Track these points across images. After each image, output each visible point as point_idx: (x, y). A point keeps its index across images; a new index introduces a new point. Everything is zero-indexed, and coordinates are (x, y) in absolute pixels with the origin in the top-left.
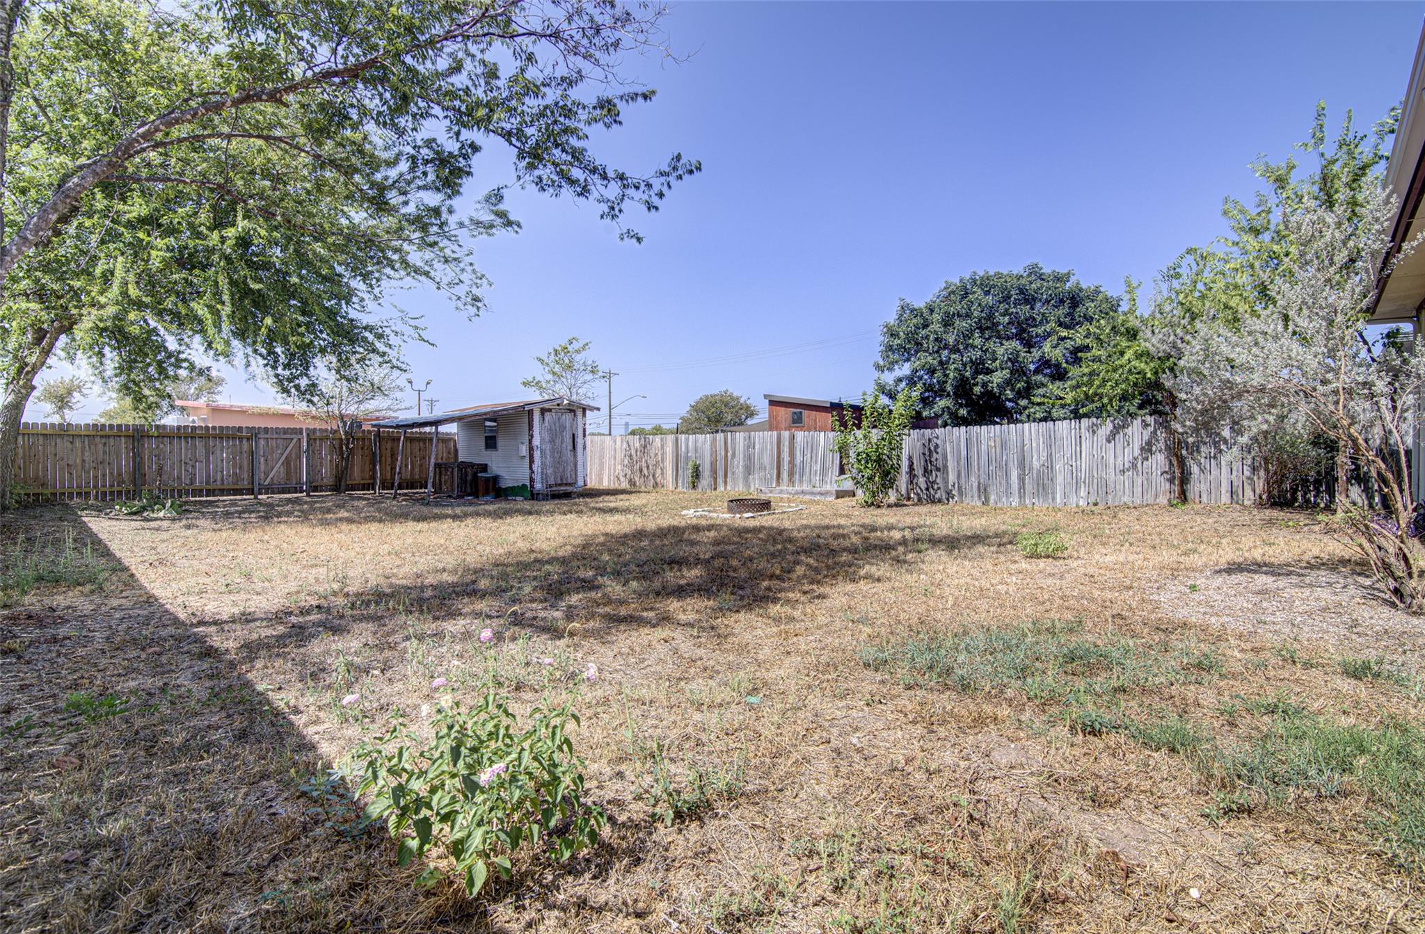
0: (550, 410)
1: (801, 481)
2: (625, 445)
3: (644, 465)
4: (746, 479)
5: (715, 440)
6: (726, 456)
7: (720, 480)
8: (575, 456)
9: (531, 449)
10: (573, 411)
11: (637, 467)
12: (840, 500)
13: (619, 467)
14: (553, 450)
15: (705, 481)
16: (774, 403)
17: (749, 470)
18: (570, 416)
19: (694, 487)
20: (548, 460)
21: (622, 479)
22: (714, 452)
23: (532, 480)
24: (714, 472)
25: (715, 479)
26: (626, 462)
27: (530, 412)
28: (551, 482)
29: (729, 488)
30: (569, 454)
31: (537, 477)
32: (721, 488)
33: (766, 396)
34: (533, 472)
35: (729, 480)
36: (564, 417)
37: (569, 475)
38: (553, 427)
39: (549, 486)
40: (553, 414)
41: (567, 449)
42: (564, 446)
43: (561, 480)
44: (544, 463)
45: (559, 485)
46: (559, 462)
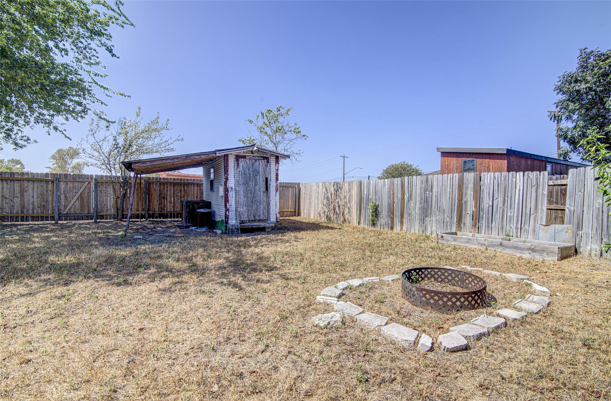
0: (244, 157)
1: (489, 228)
2: (324, 190)
3: (337, 205)
4: (423, 221)
5: (392, 184)
6: (403, 198)
7: (397, 220)
8: (268, 197)
9: (226, 190)
10: (267, 159)
11: (332, 206)
12: (565, 262)
13: (320, 205)
14: (246, 192)
15: (384, 219)
16: (446, 154)
17: (425, 212)
18: (264, 162)
19: (374, 224)
20: (242, 199)
21: (322, 215)
22: (391, 195)
23: (227, 217)
24: (391, 212)
25: (392, 219)
26: (325, 203)
27: (226, 157)
28: (245, 218)
29: (405, 228)
30: (261, 195)
31: (232, 215)
32: (397, 228)
33: (438, 149)
34: (227, 210)
35: (405, 220)
36: (257, 163)
37: (262, 213)
38: (247, 172)
39: (242, 222)
40: (248, 161)
41: (260, 191)
42: (257, 188)
43: (254, 217)
44: (237, 203)
45: (252, 221)
46: (252, 202)
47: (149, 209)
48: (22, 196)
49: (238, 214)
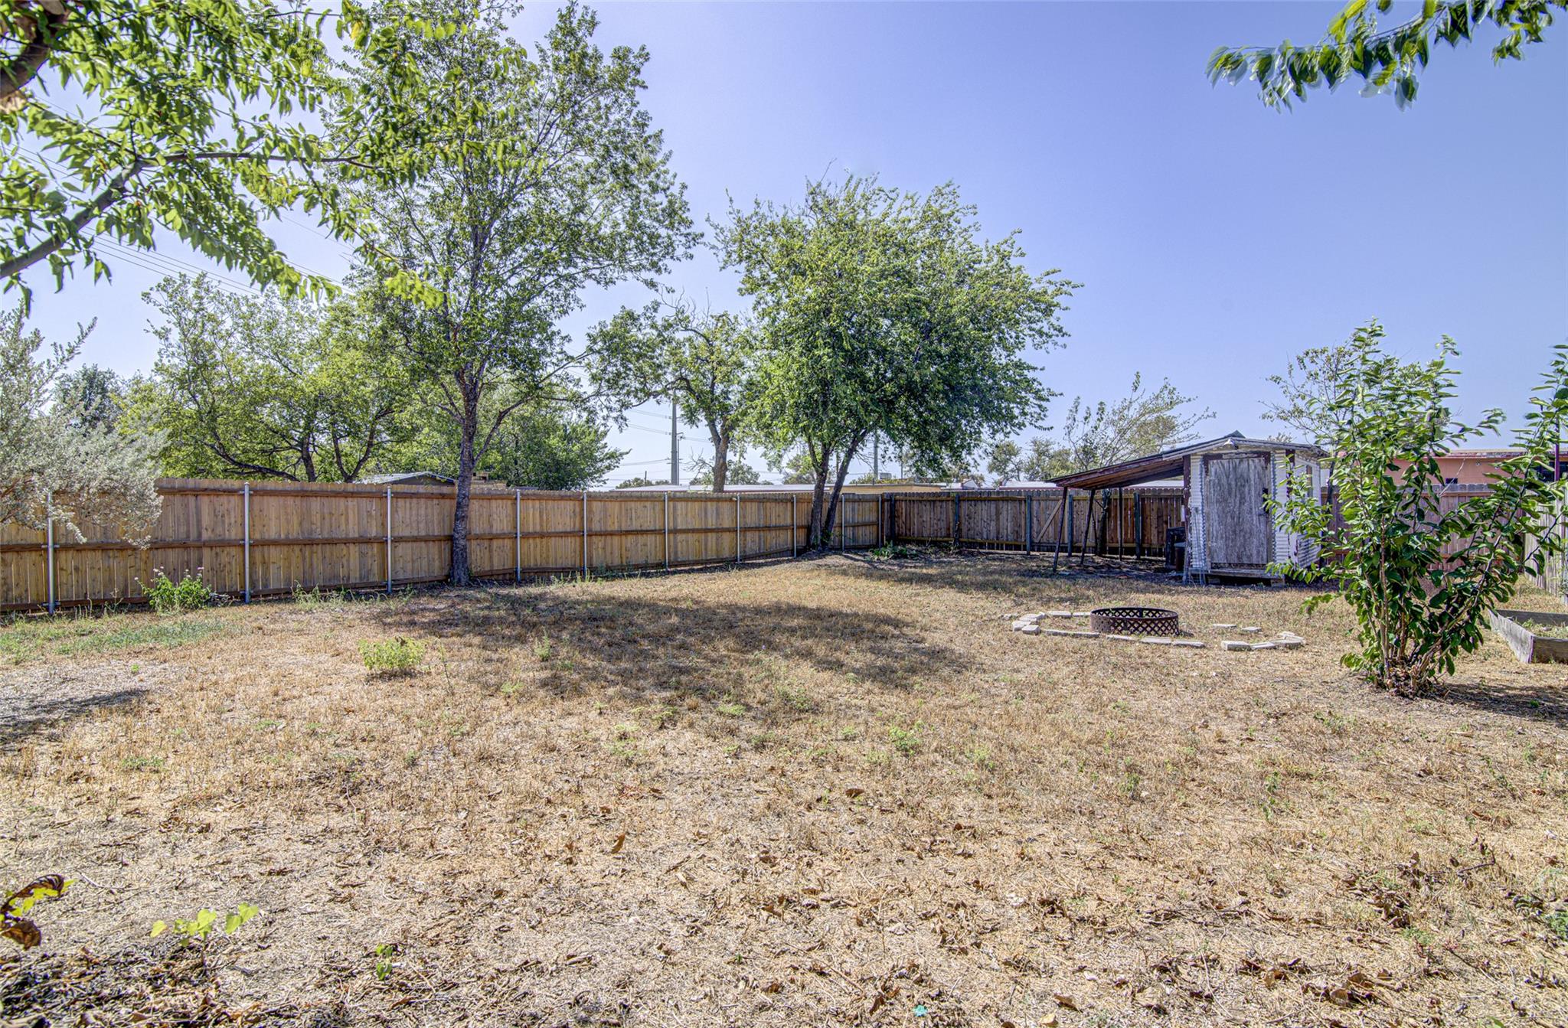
0: (1219, 457)
8: (1269, 524)
9: (1188, 513)
10: (1267, 455)
14: (1223, 515)
18: (1262, 461)
20: (1216, 528)
27: (1186, 460)
28: (1220, 558)
30: (1255, 522)
31: (1196, 551)
34: (1188, 544)
36: (1244, 465)
37: (1255, 552)
38: (1224, 481)
39: (1216, 566)
40: (1225, 462)
41: (1250, 512)
42: (1246, 507)
43: (1239, 558)
44: (1207, 533)
45: (1236, 565)
46: (1234, 532)
47: (1143, 541)
48: (998, 519)
49: (1210, 552)
